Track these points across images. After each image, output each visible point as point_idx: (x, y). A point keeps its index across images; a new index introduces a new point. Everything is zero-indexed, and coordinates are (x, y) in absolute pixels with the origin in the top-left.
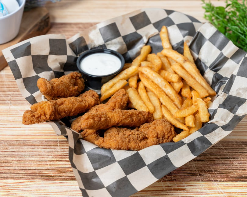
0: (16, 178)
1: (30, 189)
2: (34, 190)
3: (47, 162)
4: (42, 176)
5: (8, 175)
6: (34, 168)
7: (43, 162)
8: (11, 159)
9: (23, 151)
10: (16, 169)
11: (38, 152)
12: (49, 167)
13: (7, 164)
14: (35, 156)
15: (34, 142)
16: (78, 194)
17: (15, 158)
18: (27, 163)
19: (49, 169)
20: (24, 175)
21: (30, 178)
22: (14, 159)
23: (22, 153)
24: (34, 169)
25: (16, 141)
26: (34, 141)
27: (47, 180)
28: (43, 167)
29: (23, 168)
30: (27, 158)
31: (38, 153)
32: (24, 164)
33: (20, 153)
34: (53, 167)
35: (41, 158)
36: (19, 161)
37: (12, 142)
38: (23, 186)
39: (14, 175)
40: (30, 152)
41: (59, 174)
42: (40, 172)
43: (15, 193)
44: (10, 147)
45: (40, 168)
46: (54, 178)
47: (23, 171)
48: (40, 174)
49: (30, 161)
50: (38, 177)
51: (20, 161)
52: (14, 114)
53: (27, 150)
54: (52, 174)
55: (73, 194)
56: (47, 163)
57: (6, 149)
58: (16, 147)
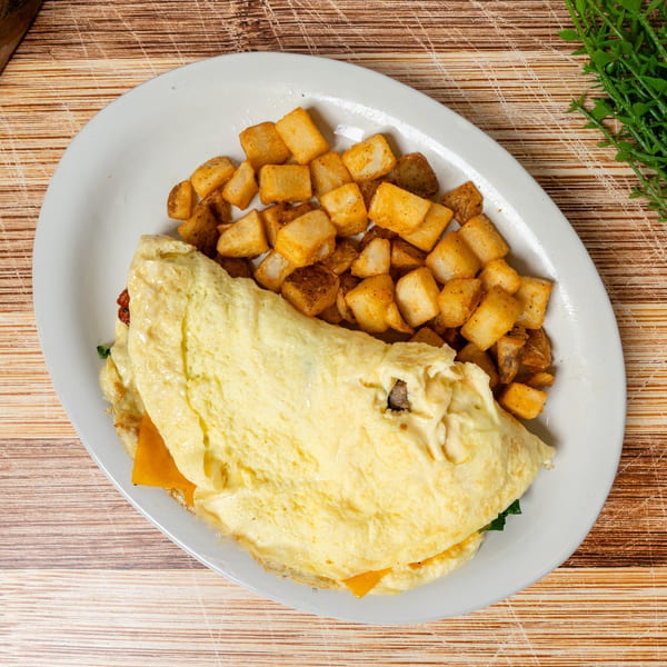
0: (44, 563)
1: (78, 596)
2: (88, 600)
3: (105, 511)
4: (100, 557)
5: (23, 553)
6: (80, 530)
7: (96, 511)
8: (24, 502)
9: (45, 476)
10: (38, 535)
11: (82, 479)
12: (114, 529)
13: (17, 518)
14: (77, 491)
15: (68, 445)
16: (188, 611)
17: (30, 498)
18: (60, 516)
19: (113, 534)
20: (60, 552)
21: (75, 562)
22: (30, 502)
23: (46, 482)
24: (80, 532)
25: (24, 443)
26: (69, 442)
27: (113, 568)
28: (98, 527)
29: (55, 532)
30: (59, 500)
31: (83, 481)
32: (56, 518)
33: (40, 484)
34: (122, 529)
35: (92, 499)
36: (43, 507)
37: (16, 445)
38: (61, 586)
39: (37, 552)
40: (64, 480)
41: (138, 550)
42: (94, 544)
43: (48, 609)
44: (15, 463)
45: (92, 529)
46: (128, 562)
47: (56, 539)
48: (95, 548)
49: (67, 509)
50: (90, 559)
51: (45, 509)
52: (6, 346)
53: (55, 472)
54: (121, 550)
55: (175, 610)
56: (108, 516)
57: (7, 469)
58: (27, 462)
